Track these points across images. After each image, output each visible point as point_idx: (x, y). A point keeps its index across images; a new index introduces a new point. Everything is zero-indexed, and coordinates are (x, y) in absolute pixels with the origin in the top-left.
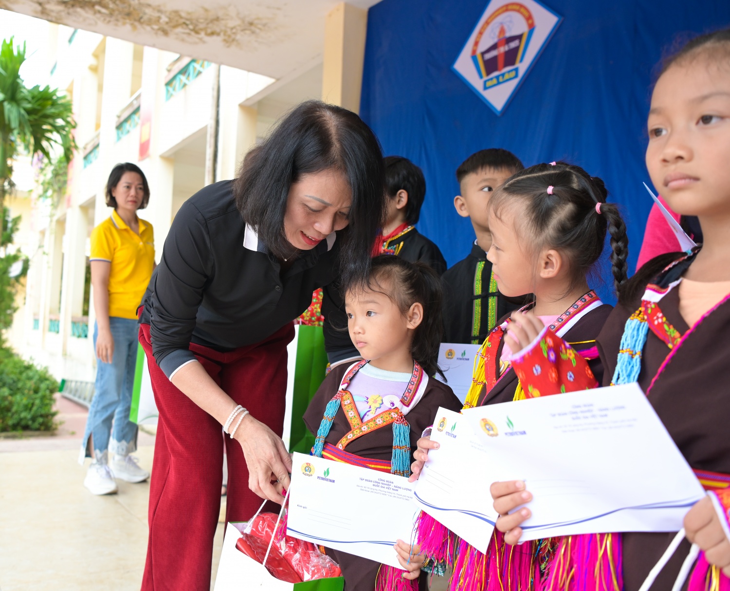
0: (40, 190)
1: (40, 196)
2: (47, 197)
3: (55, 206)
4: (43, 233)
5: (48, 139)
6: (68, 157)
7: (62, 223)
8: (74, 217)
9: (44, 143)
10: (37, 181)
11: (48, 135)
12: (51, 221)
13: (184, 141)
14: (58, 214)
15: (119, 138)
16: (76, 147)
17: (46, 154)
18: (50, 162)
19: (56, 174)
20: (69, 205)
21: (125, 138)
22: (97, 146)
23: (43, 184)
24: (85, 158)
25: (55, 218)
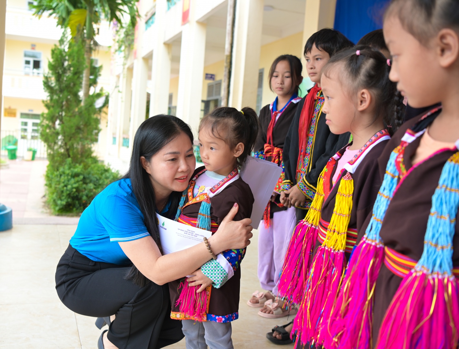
0: (116, 46)
1: (116, 51)
2: (121, 51)
3: (126, 58)
4: (118, 77)
5: (120, 10)
6: (133, 23)
7: (131, 70)
8: (139, 66)
9: (118, 13)
10: (114, 40)
11: (120, 7)
12: (124, 68)
13: (213, 10)
14: (129, 63)
15: (169, 8)
16: (139, 16)
17: (119, 21)
18: (122, 27)
19: (127, 35)
20: (135, 58)
21: (173, 8)
22: (154, 14)
23: (118, 42)
24: (147, 23)
25: (126, 66)
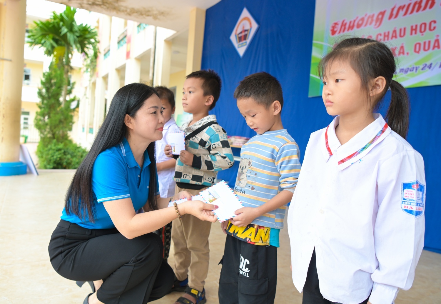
0: (85, 69)
1: (85, 72)
2: (88, 72)
3: (91, 76)
4: (86, 88)
5: (87, 48)
6: (96, 56)
7: (94, 84)
8: (100, 82)
9: (86, 50)
10: (83, 65)
11: (88, 46)
12: (90, 83)
13: (144, 53)
14: (93, 80)
15: (119, 48)
16: (99, 52)
17: (86, 54)
18: (88, 57)
19: (92, 61)
20: (97, 76)
21: (121, 48)
22: (109, 51)
23: (86, 66)
24: (105, 55)
25: (92, 82)
